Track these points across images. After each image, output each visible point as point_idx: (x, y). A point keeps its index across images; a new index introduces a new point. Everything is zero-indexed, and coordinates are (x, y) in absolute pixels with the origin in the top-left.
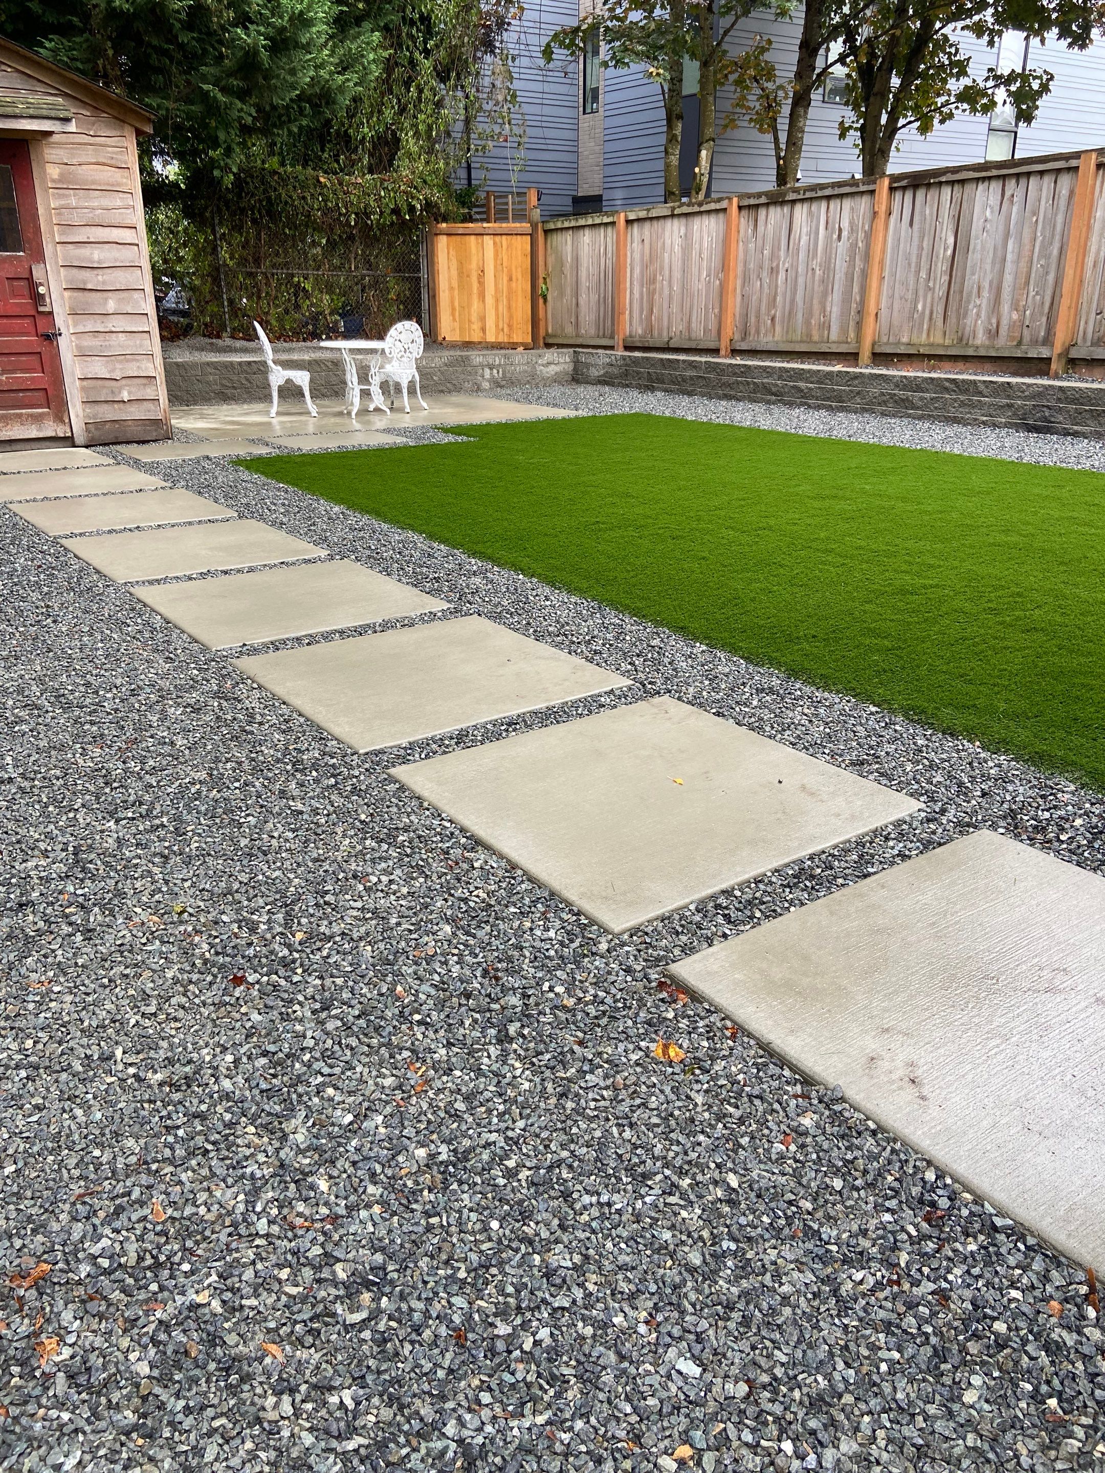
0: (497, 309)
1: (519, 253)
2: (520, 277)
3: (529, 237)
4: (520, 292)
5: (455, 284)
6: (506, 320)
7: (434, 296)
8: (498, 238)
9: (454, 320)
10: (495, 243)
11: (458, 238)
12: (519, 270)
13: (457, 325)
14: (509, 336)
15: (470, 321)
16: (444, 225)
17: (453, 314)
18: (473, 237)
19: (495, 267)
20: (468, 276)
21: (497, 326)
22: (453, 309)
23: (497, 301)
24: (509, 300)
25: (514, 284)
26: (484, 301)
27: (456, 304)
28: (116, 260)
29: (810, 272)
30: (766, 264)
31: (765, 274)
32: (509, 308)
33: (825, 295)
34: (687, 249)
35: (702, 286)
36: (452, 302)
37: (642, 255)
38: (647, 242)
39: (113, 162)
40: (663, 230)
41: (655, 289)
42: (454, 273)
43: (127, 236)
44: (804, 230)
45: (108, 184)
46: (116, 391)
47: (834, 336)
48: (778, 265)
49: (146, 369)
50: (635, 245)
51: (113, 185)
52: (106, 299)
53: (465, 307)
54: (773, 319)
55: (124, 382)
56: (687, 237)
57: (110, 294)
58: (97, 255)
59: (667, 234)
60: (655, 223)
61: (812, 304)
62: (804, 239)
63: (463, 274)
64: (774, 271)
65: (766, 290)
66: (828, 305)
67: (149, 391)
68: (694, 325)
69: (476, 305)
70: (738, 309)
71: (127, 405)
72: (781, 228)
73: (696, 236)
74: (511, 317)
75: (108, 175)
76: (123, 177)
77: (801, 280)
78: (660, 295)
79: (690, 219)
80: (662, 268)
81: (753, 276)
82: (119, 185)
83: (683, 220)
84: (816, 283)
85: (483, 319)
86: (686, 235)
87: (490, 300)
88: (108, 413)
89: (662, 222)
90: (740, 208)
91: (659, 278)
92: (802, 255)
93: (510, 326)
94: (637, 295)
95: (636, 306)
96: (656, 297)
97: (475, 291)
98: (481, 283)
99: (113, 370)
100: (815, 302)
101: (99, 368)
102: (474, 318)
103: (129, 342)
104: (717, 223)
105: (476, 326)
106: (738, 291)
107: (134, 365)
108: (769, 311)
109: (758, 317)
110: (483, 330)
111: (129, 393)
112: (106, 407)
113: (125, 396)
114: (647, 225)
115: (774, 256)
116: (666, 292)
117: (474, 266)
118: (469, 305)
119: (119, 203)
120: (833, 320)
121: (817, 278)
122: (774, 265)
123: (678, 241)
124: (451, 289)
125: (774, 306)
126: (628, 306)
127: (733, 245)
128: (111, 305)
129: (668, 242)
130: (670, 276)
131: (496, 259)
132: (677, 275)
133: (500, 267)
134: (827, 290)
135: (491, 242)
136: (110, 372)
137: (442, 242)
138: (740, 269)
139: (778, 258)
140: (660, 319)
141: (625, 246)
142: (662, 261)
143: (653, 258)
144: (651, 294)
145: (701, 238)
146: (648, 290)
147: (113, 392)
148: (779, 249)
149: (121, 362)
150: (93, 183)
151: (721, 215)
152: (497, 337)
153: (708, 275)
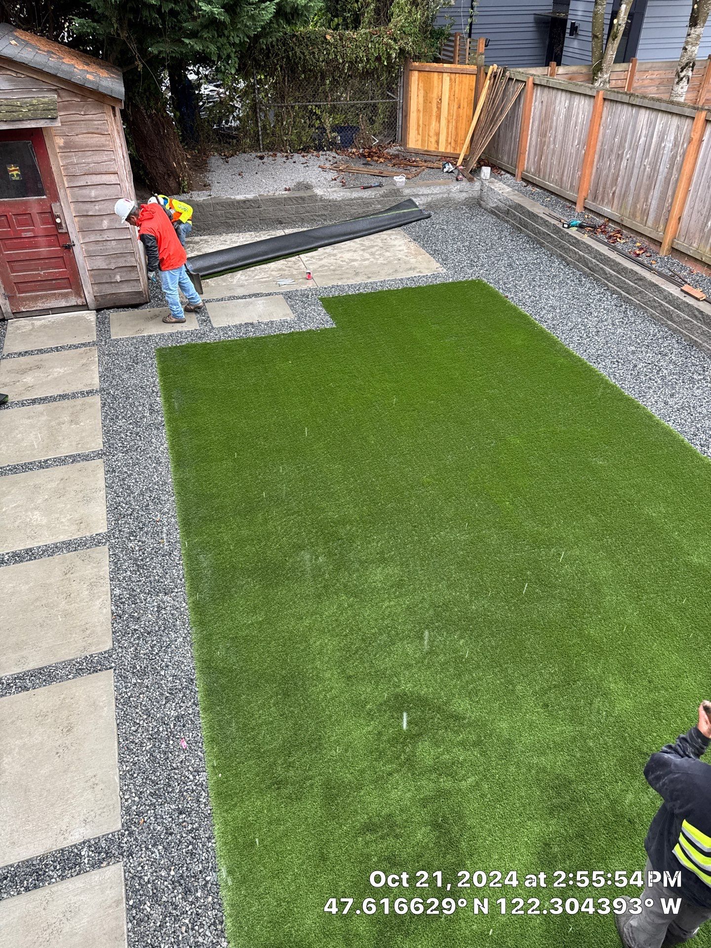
0: (448, 128)
1: (467, 87)
2: (466, 106)
3: (475, 76)
4: (465, 117)
5: (421, 109)
6: (454, 137)
7: (406, 116)
8: (453, 76)
9: (418, 134)
10: (451, 79)
11: (426, 74)
12: (466, 100)
13: (420, 137)
14: (455, 149)
15: (429, 135)
16: (417, 64)
17: (418, 130)
18: (436, 74)
19: (449, 97)
20: (430, 102)
21: (447, 140)
22: (419, 126)
23: (449, 122)
24: (457, 123)
25: (461, 111)
26: (439, 122)
27: (421, 123)
28: (106, 196)
29: (643, 167)
30: (615, 149)
31: (613, 157)
32: (456, 128)
33: (649, 189)
34: (568, 117)
35: (574, 151)
36: (418, 121)
37: (541, 113)
38: (545, 103)
39: (99, 131)
40: (556, 98)
41: (545, 142)
42: (421, 99)
43: (112, 179)
44: (644, 132)
45: (97, 146)
46: (112, 276)
47: (650, 223)
48: (623, 153)
49: (131, 261)
50: (537, 103)
51: (100, 147)
52: (102, 220)
53: (426, 125)
54: (614, 193)
55: (117, 270)
56: (569, 109)
57: (104, 217)
58: (93, 193)
59: (558, 102)
60: (551, 90)
61: (639, 192)
62: (643, 139)
63: (427, 100)
64: (620, 157)
65: (613, 171)
66: (650, 197)
67: (133, 274)
68: (564, 178)
69: (434, 123)
70: (593, 177)
71: (120, 284)
72: (629, 124)
73: (574, 111)
74: (457, 135)
75: (96, 140)
76: (106, 140)
77: (636, 171)
78: (548, 147)
79: (573, 96)
80: (551, 128)
81: (606, 156)
82: (104, 146)
83: (569, 95)
84: (645, 177)
85: (438, 134)
86: (569, 107)
87: (443, 122)
88: (108, 290)
89: (555, 92)
90: (605, 99)
91: (549, 134)
92: (639, 152)
93: (456, 141)
94: (534, 143)
95: (532, 150)
96: (545, 148)
97: (434, 114)
98: (439, 109)
99: (110, 263)
100: (642, 191)
101: (101, 263)
102: (432, 133)
103: (119, 246)
104: (589, 105)
105: (433, 140)
106: (595, 163)
107: (122, 260)
108: (612, 188)
109: (604, 188)
110: (437, 142)
111: (121, 277)
112: (106, 285)
113: (118, 278)
114: (546, 90)
115: (621, 146)
116: (552, 146)
117: (435, 95)
118: (430, 124)
119: (106, 158)
120: (651, 210)
121: (646, 173)
122: (620, 152)
123: (563, 111)
124: (418, 111)
125: (616, 185)
126: (527, 149)
127: (596, 128)
128: (105, 224)
129: (557, 108)
130: (555, 136)
131: (450, 91)
132: (560, 137)
133: (452, 97)
134: (652, 183)
135: (448, 78)
136: (107, 265)
137: (415, 76)
138: (598, 147)
139: (624, 147)
140: (545, 165)
141: (531, 102)
142: (552, 122)
143: (547, 117)
144: (543, 144)
145: (578, 113)
146: (541, 140)
147: (110, 277)
148: (625, 141)
149: (114, 258)
150: (87, 146)
151: (592, 100)
152: (446, 148)
153: (578, 144)
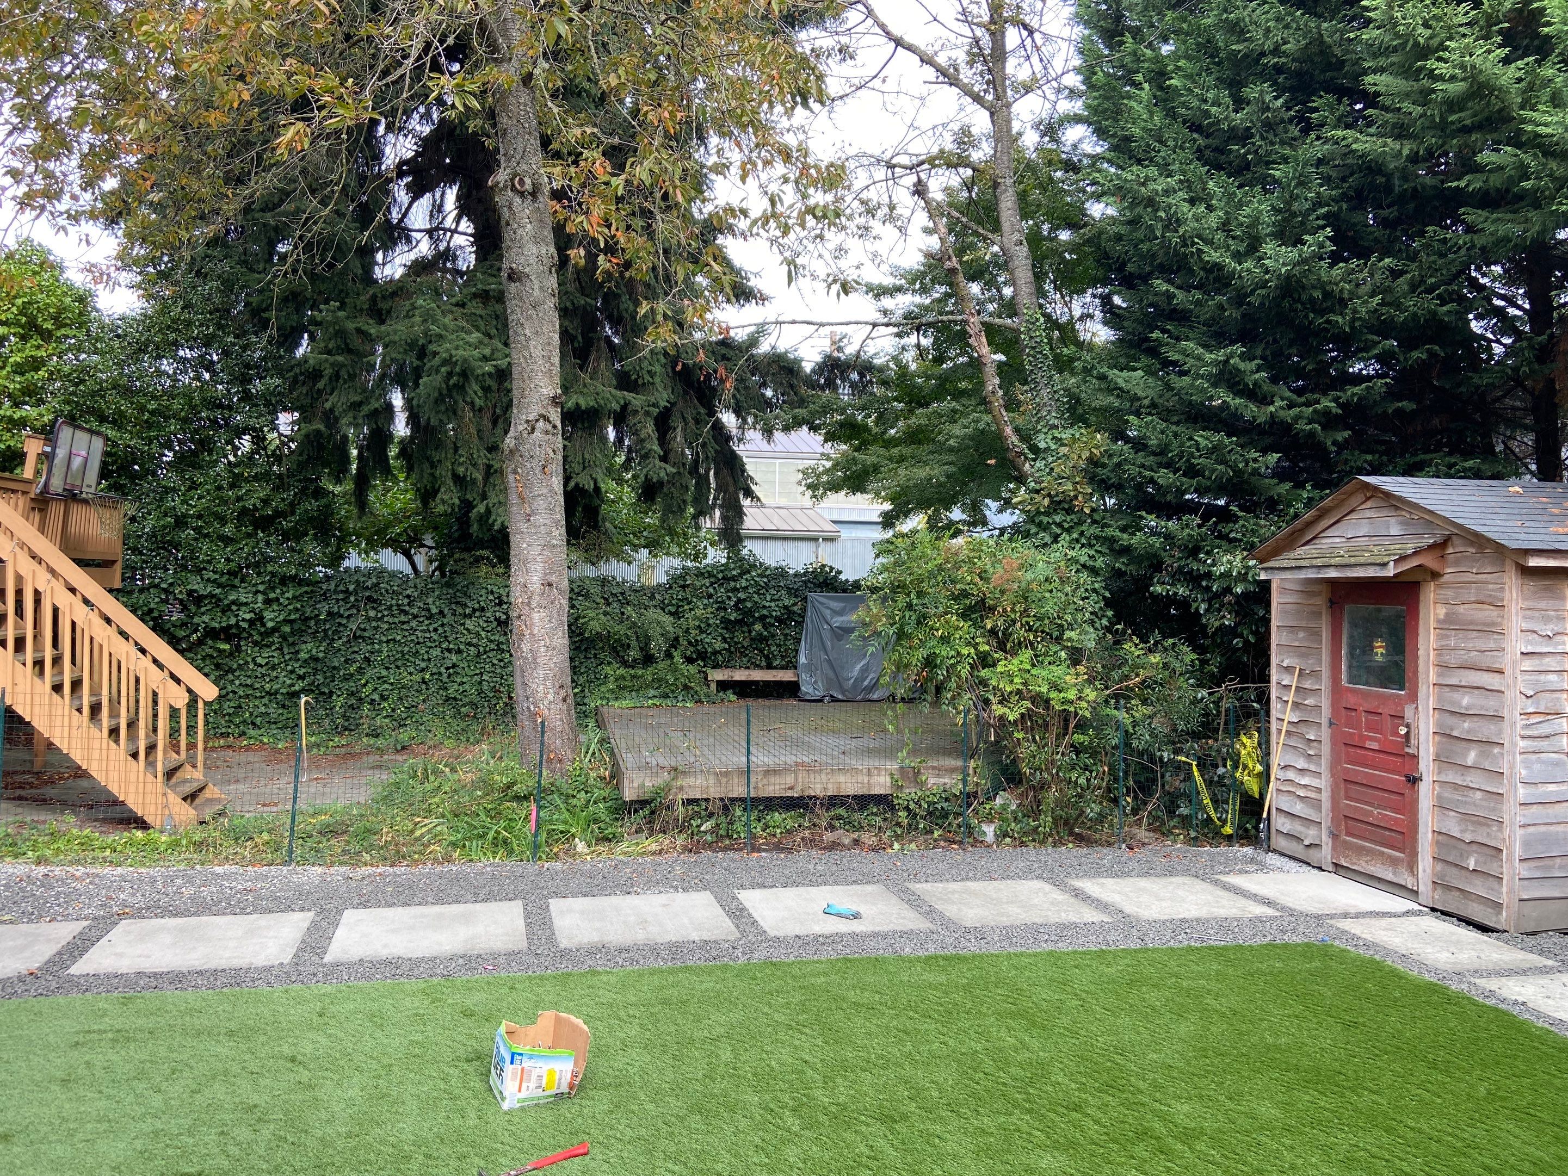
28: (1484, 709)
39: (1491, 600)
43: (1494, 681)
45: (1484, 624)
46: (1465, 855)
49: (1495, 838)
51: (1487, 625)
52: (1469, 750)
55: (1473, 847)
57: (1473, 744)
58: (1466, 701)
67: (1493, 864)
71: (1473, 875)
75: (1485, 613)
76: (1499, 616)
82: (1494, 624)
88: (1454, 879)
99: (1464, 830)
101: (1453, 825)
103: (1484, 803)
107: (1484, 830)
111: (1475, 862)
112: (1454, 871)
113: (1471, 863)
119: (1492, 645)
128: (1471, 757)
147: (1461, 855)
149: (1472, 823)
150: (1471, 622)
